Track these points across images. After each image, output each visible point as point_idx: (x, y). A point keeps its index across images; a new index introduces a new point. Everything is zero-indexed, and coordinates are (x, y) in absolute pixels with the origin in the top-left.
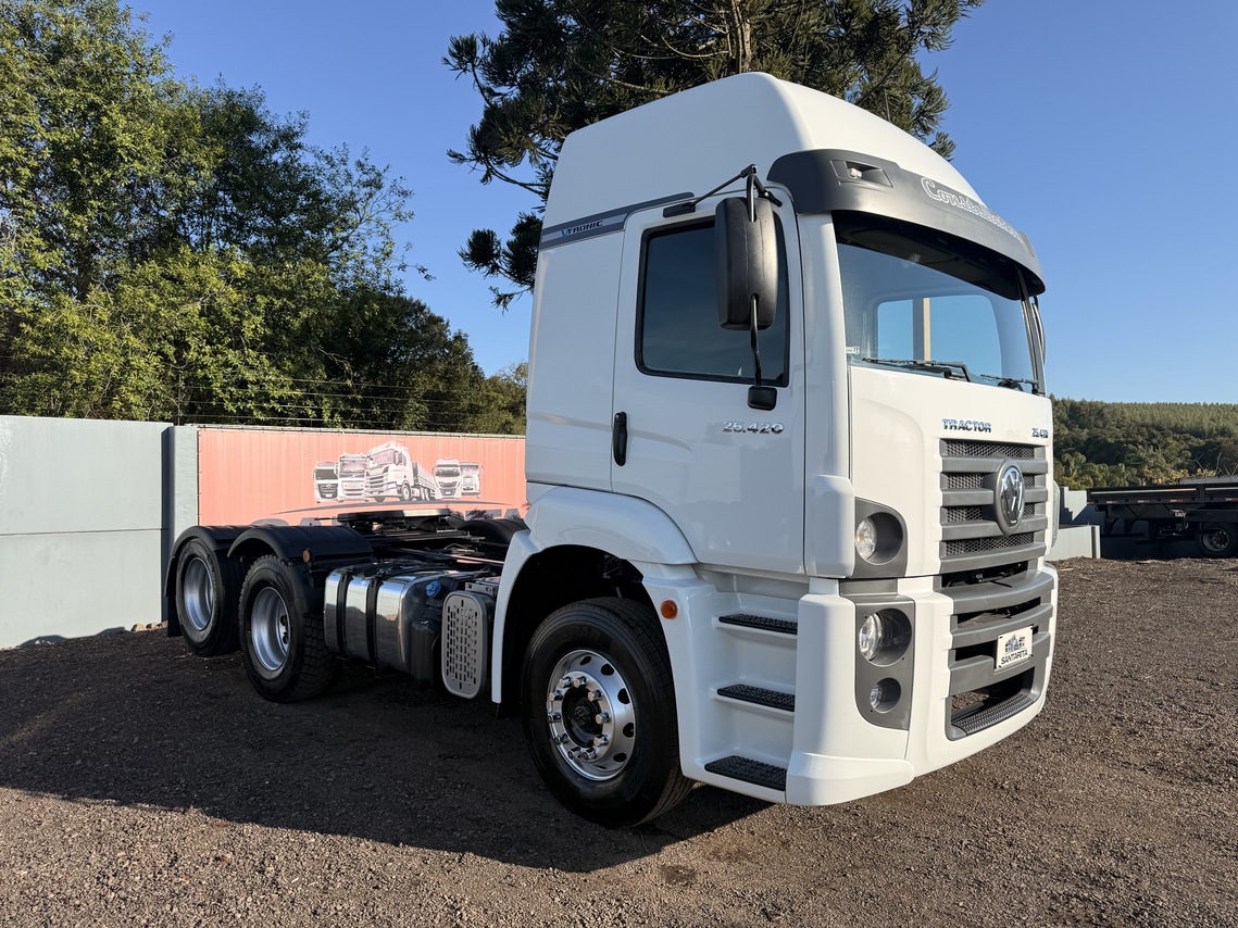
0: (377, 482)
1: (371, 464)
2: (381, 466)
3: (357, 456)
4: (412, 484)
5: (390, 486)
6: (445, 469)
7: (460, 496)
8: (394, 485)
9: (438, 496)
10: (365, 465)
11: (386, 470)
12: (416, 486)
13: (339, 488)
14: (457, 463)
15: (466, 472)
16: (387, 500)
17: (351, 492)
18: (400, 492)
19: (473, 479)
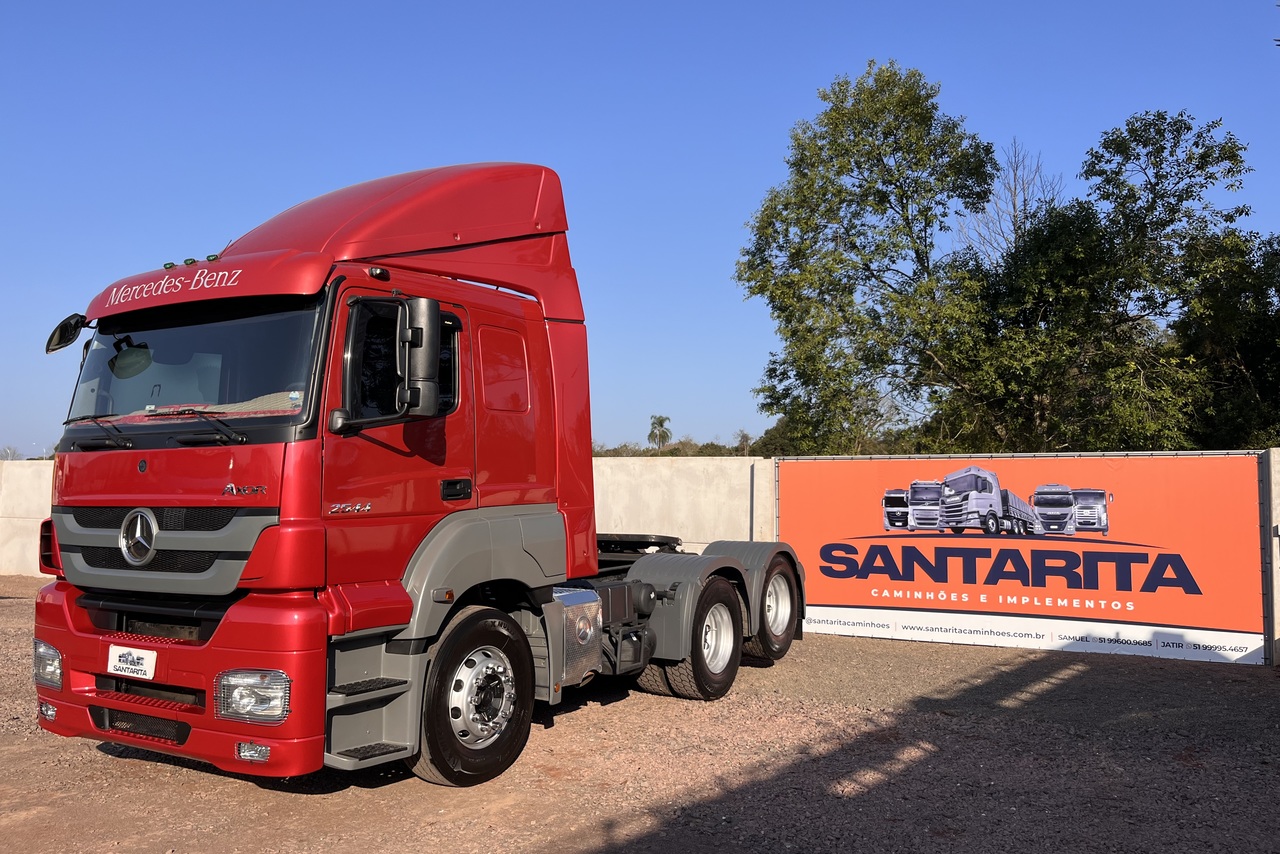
0: (954, 511)
1: (947, 491)
2: (958, 493)
3: (932, 482)
4: (1000, 514)
5: (970, 516)
6: (1049, 496)
7: (1076, 532)
8: (976, 515)
9: (1038, 528)
10: (939, 492)
11: (966, 498)
12: (1005, 517)
13: (910, 517)
14: (1069, 490)
15: (1081, 503)
16: (966, 531)
17: (923, 520)
18: (984, 522)
19: (1098, 512)
